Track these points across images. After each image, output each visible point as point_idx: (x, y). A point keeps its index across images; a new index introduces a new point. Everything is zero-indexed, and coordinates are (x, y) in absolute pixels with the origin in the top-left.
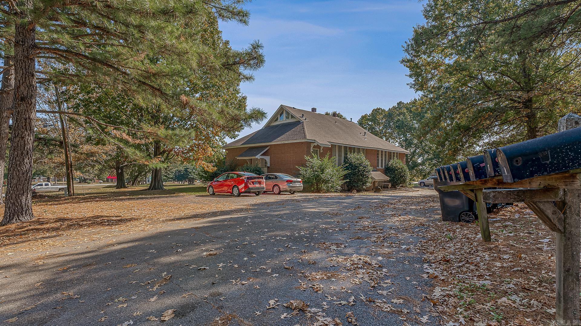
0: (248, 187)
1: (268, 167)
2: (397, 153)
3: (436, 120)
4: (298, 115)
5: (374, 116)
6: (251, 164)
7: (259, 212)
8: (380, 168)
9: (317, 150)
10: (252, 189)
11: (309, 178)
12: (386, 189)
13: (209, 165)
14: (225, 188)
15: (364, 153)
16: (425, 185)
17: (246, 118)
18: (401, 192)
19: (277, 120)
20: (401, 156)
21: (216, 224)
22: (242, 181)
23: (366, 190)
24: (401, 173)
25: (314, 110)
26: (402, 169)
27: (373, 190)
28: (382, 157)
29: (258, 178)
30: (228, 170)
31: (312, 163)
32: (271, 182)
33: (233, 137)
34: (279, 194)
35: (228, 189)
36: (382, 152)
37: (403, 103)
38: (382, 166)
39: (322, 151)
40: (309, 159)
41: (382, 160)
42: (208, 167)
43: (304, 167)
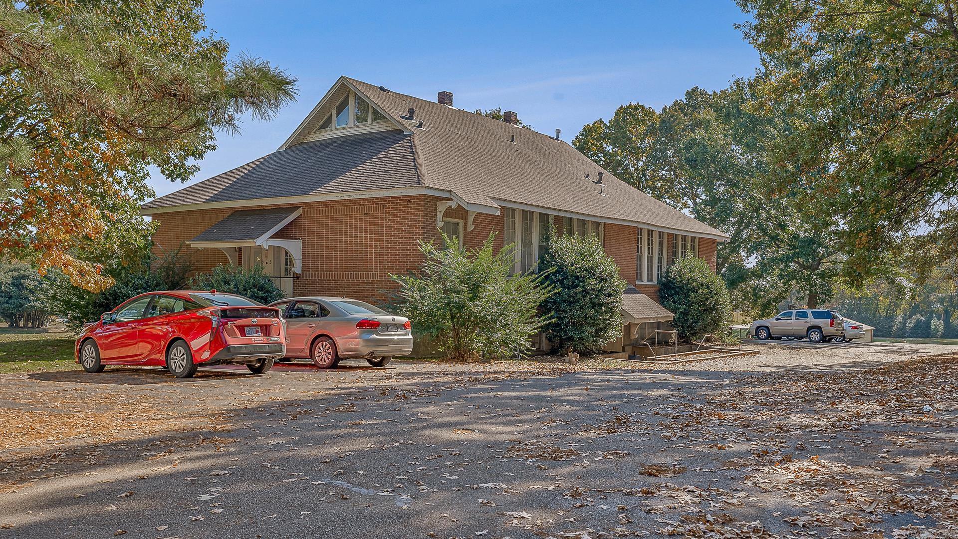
0: (224, 345)
1: (297, 277)
2: (693, 239)
3: (821, 139)
4: (396, 112)
5: (622, 128)
6: (240, 264)
7: (260, 449)
8: (645, 282)
9: (458, 224)
10: (238, 350)
11: (430, 314)
12: (663, 348)
13: (87, 266)
14: (143, 348)
15: (598, 235)
16: (770, 337)
17: (216, 93)
18: (708, 356)
19: (326, 124)
20: (704, 246)
21: (69, 512)
22: (204, 325)
23: (605, 353)
24: (708, 299)
25: (445, 98)
26: (708, 288)
27: (624, 350)
28: (650, 251)
29: (262, 312)
30: (158, 285)
31: (440, 263)
32: (307, 328)
33: (179, 176)
34: (334, 365)
35: (151, 352)
36: (651, 233)
37: (704, 93)
38: (650, 279)
39: (471, 228)
40: (430, 252)
41: (650, 260)
42: (82, 273)
43: (417, 277)
